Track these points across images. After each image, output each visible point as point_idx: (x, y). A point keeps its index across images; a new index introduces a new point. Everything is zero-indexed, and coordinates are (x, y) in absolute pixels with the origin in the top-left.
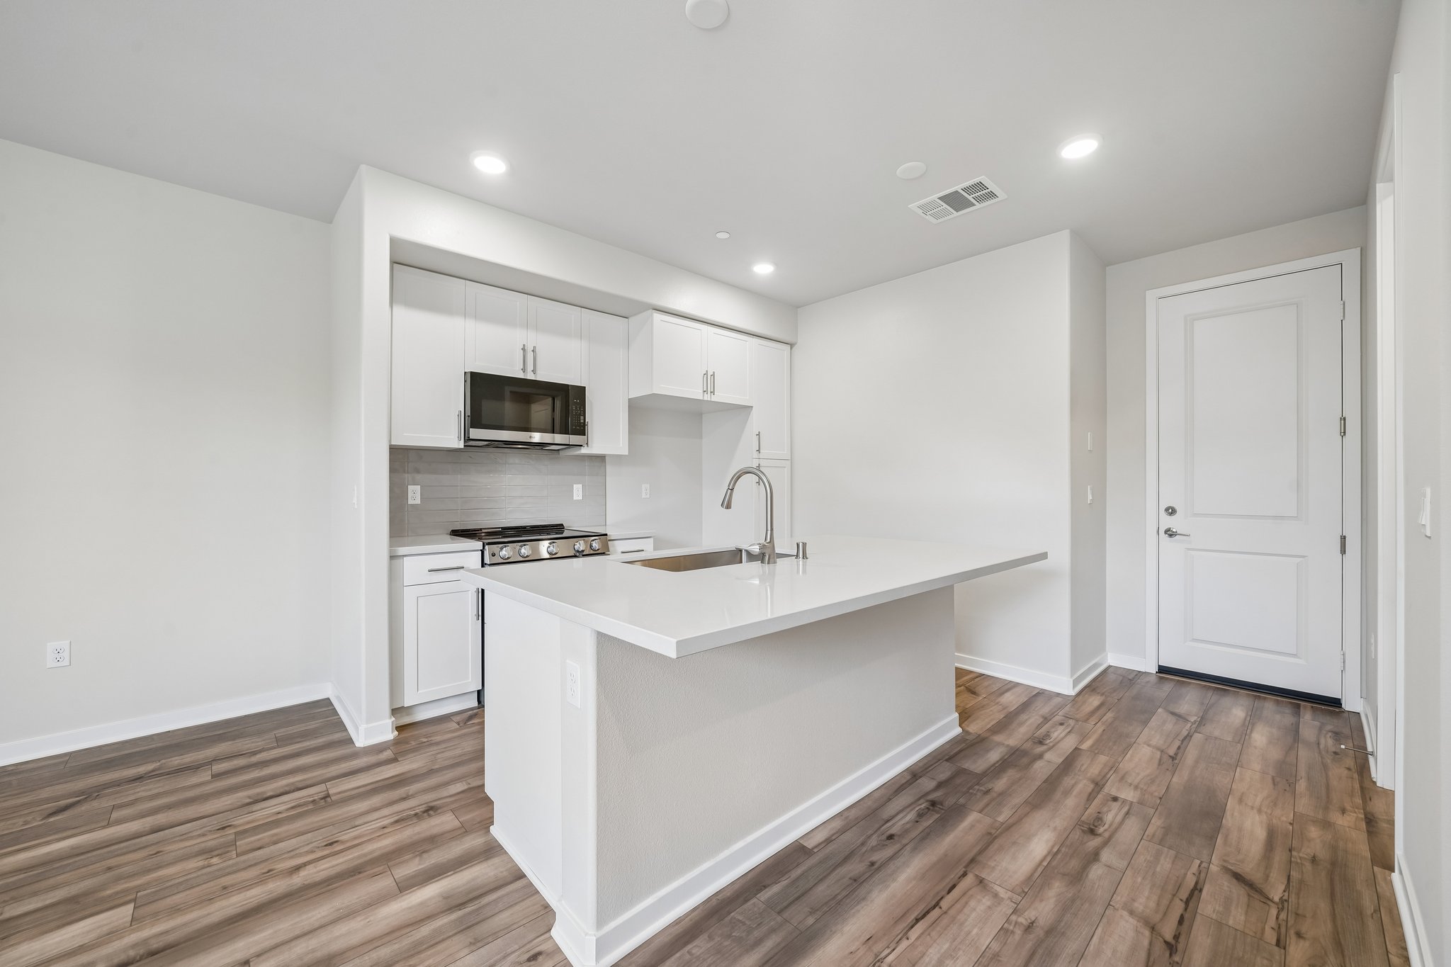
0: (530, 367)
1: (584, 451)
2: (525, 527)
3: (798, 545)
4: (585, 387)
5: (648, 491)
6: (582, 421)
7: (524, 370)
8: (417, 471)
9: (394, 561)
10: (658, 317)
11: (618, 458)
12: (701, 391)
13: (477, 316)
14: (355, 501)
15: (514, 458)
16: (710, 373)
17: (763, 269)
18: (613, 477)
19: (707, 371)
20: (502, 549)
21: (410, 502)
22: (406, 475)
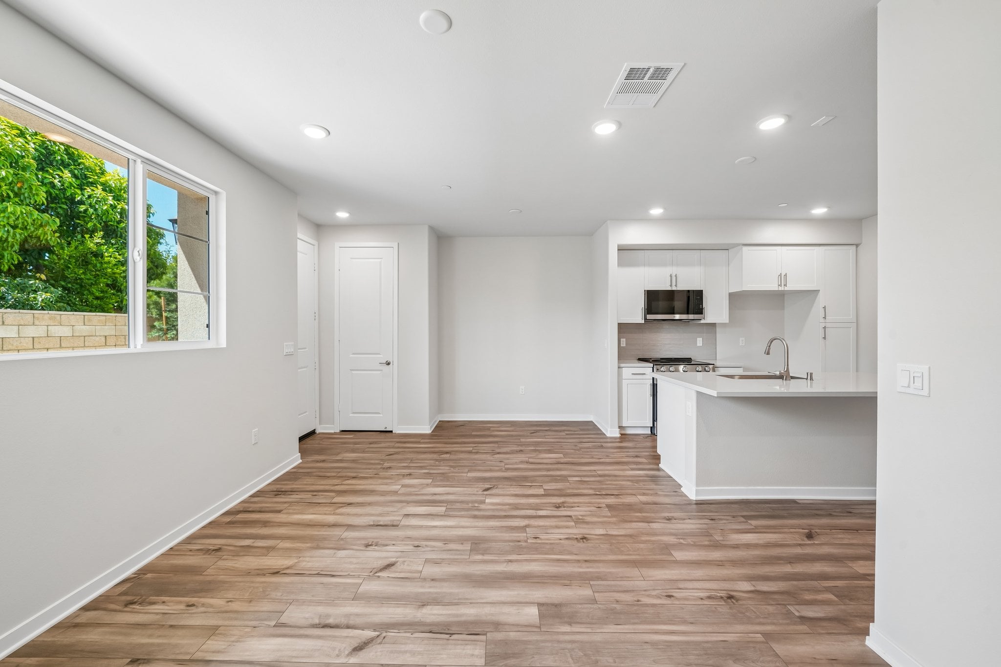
0: (674, 283)
1: (702, 322)
2: (671, 358)
3: (807, 373)
4: (702, 290)
5: (744, 342)
6: (701, 307)
7: (671, 286)
9: (620, 369)
10: (745, 249)
11: (724, 325)
15: (666, 325)
16: (783, 274)
17: (819, 211)
19: (781, 274)
20: (661, 367)
21: (622, 345)
22: (623, 335)
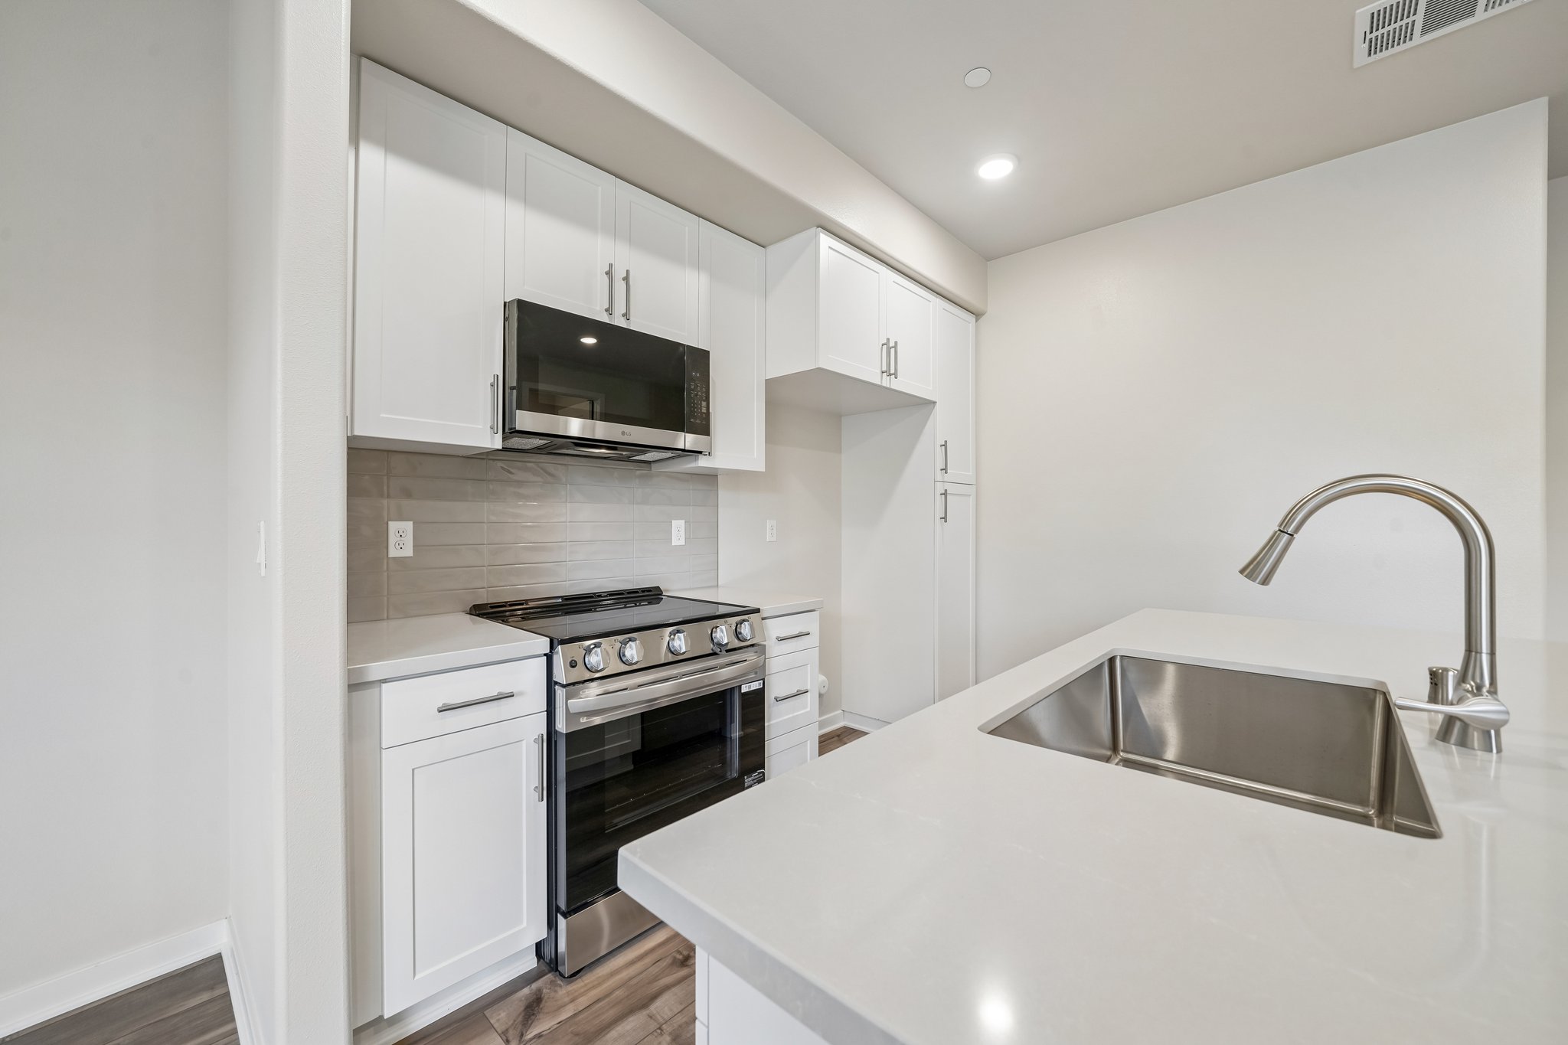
4: (708, 352)
5: (775, 531)
6: (704, 410)
7: (609, 311)
8: (408, 494)
9: (357, 696)
11: (736, 479)
12: (879, 372)
13: (527, 199)
14: (261, 558)
16: (892, 344)
17: (996, 170)
18: (730, 508)
19: (888, 339)
20: (589, 651)
21: (393, 553)
22: (385, 502)
